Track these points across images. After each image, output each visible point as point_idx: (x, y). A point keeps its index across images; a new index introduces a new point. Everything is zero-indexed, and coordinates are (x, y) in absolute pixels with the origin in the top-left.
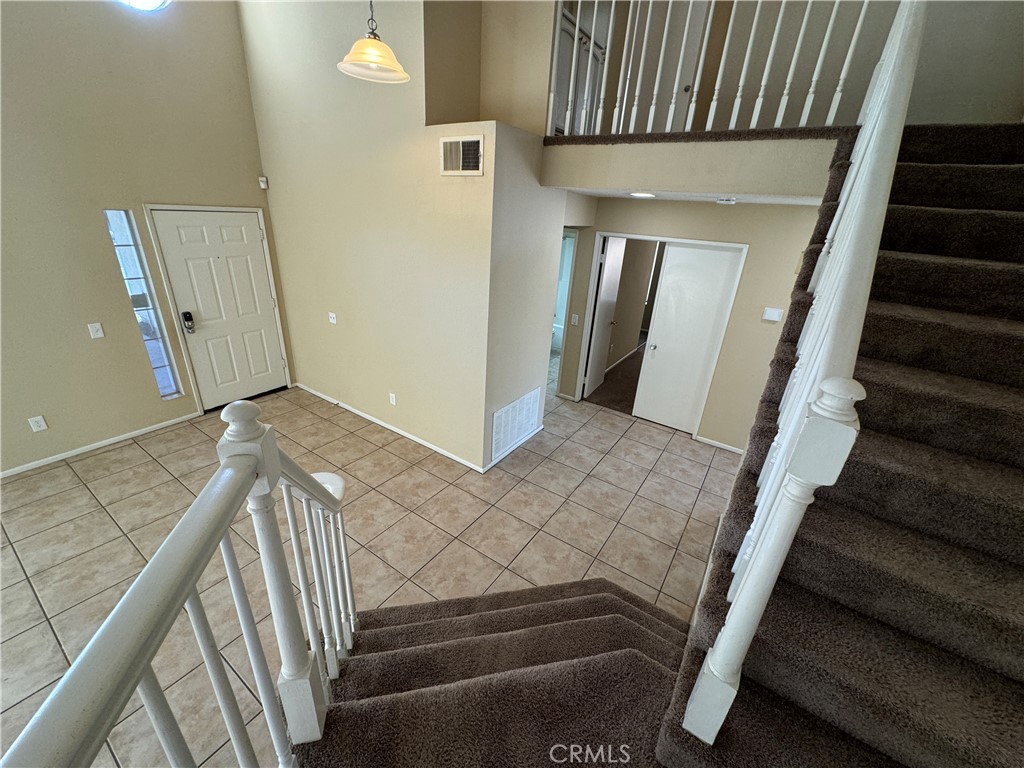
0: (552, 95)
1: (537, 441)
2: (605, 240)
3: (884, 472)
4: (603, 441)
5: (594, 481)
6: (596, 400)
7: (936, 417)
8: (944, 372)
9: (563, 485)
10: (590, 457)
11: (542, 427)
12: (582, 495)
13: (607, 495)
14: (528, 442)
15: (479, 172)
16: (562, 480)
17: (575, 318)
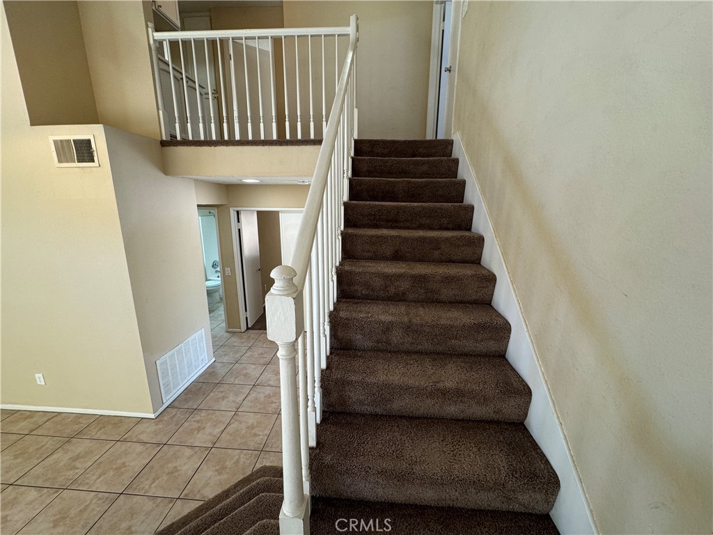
0: (161, 112)
1: (210, 372)
2: (238, 212)
3: (383, 323)
4: (265, 356)
5: (259, 389)
6: (257, 327)
7: (404, 285)
8: (407, 261)
9: (233, 401)
10: (254, 371)
11: (214, 359)
12: (249, 404)
13: (269, 396)
14: (200, 376)
15: (96, 164)
16: (231, 398)
17: (228, 270)
